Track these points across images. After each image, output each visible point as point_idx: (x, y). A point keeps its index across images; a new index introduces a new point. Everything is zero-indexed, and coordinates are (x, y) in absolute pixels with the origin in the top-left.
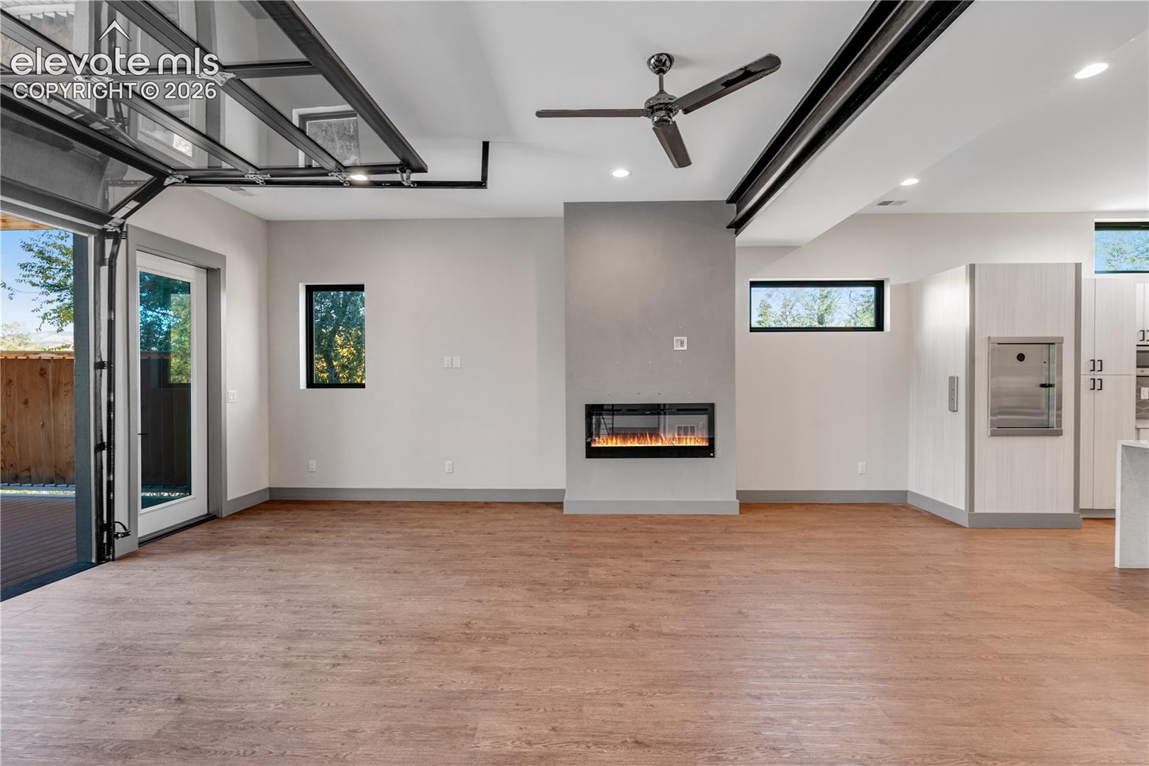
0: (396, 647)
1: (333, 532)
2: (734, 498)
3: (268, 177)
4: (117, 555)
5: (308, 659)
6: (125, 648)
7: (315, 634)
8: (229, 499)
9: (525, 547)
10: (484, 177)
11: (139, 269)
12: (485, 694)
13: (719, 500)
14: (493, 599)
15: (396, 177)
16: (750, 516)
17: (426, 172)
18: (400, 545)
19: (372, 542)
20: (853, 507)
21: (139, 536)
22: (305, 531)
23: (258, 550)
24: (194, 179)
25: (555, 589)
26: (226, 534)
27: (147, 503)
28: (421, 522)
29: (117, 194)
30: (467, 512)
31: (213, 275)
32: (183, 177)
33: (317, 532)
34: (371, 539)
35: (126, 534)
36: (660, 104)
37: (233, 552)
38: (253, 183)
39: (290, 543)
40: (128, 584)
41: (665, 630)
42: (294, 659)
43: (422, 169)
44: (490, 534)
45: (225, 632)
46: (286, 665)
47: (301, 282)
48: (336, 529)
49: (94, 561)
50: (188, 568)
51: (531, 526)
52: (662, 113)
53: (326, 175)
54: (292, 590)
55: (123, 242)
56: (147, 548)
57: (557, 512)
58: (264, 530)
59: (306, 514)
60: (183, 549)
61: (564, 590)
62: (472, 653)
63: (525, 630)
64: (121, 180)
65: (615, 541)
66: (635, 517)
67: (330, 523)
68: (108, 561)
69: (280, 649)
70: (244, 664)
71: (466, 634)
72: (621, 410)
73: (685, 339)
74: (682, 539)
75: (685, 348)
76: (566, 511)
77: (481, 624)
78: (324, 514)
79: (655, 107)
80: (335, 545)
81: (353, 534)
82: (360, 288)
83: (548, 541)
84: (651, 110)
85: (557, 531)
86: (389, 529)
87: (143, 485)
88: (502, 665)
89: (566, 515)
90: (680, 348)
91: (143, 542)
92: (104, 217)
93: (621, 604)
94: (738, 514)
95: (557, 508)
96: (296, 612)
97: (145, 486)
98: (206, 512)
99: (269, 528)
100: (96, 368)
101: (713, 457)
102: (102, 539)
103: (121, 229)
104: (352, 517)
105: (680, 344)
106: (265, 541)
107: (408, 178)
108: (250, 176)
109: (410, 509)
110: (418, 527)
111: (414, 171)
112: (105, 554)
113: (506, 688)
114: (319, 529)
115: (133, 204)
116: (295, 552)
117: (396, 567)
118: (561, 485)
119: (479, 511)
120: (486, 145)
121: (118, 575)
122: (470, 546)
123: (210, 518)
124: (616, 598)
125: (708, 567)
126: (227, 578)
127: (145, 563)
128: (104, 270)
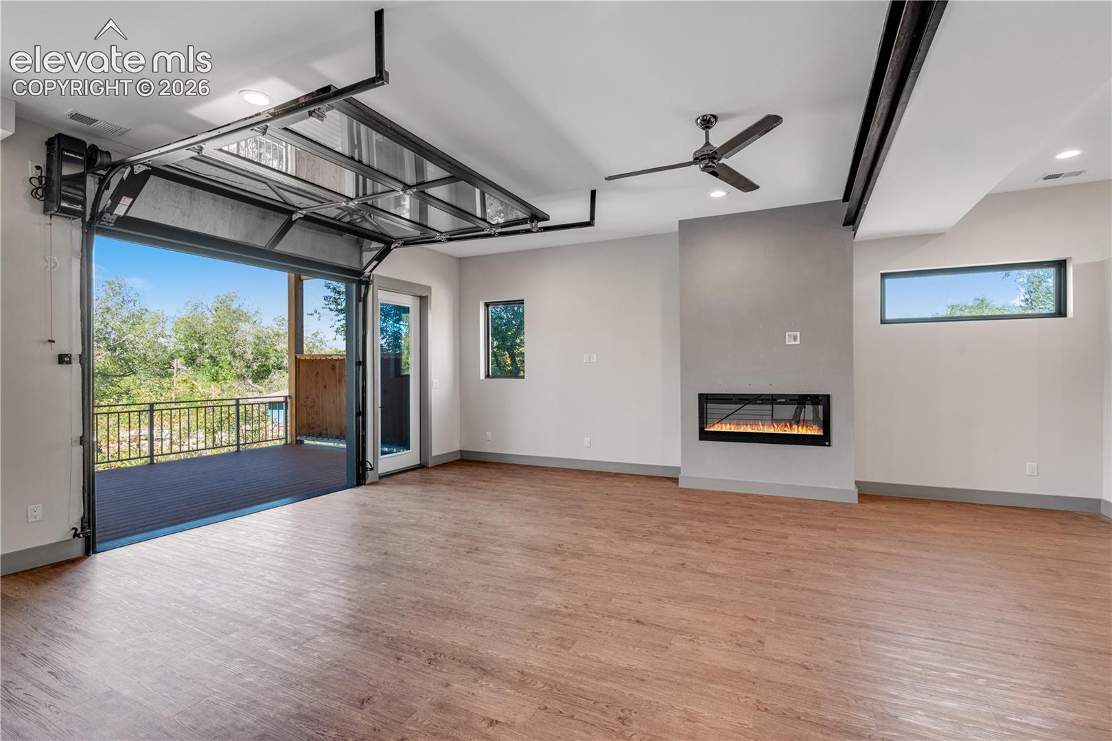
0: (508, 550)
1: (494, 483)
2: (853, 487)
3: (448, 237)
4: (367, 483)
5: (455, 547)
6: (364, 527)
7: (463, 536)
8: (433, 455)
9: (630, 506)
10: (592, 218)
11: (380, 302)
12: (552, 581)
13: (835, 487)
14: (586, 534)
15: (528, 226)
16: (869, 506)
17: (548, 220)
18: (537, 495)
19: (518, 491)
20: (1011, 510)
21: (379, 472)
22: (477, 480)
23: (444, 488)
24: (407, 243)
25: (636, 535)
26: (429, 477)
27: (383, 453)
28: (559, 482)
29: (368, 256)
30: (597, 479)
31: (424, 300)
32: (401, 243)
33: (484, 481)
34: (519, 489)
35: (372, 469)
36: (703, 155)
37: (430, 487)
38: (440, 241)
39: (465, 486)
40: (370, 497)
41: (708, 570)
42: (447, 546)
43: (546, 218)
44: (607, 494)
45: (414, 528)
46: (442, 548)
47: (482, 300)
48: (498, 481)
49: (355, 484)
50: (403, 493)
51: (644, 492)
52: (707, 161)
53: (483, 231)
54: (457, 512)
55: (371, 286)
56: (384, 480)
57: (673, 485)
58: (451, 477)
59: (481, 470)
60: (402, 483)
61: (644, 536)
62: (556, 560)
63: (598, 554)
64: (369, 248)
65: (711, 510)
66: (745, 495)
67: (495, 477)
68: (362, 485)
69: (442, 540)
70: (421, 543)
71: (556, 550)
72: (732, 399)
73: (798, 334)
74: (778, 515)
75: (798, 342)
76: (681, 485)
77: (570, 546)
78: (493, 470)
79: (700, 158)
80: (493, 490)
81: (508, 485)
82: (521, 302)
83: (651, 504)
84: (697, 160)
85: (664, 499)
86: (533, 485)
87: (382, 442)
88: (571, 569)
89: (680, 488)
90: (793, 343)
91: (382, 477)
92: (360, 273)
93: (684, 551)
94: (857, 502)
95: (674, 482)
96: (457, 524)
97: (384, 443)
98: (419, 463)
99: (455, 476)
100: (356, 365)
101: (829, 445)
102: (359, 471)
103: (369, 279)
104: (511, 475)
105: (792, 339)
106: (450, 483)
107: (536, 225)
108: (438, 237)
109: (555, 473)
110: (555, 485)
111: (539, 221)
112: (360, 480)
113: (567, 580)
114: (486, 480)
115: (375, 263)
116: (467, 492)
117: (528, 508)
118: (677, 462)
119: (607, 479)
120: (593, 193)
121: (366, 493)
122: (587, 501)
123: (421, 467)
124: (682, 547)
125: (787, 538)
126: (423, 501)
127: (381, 488)
128: (361, 304)
